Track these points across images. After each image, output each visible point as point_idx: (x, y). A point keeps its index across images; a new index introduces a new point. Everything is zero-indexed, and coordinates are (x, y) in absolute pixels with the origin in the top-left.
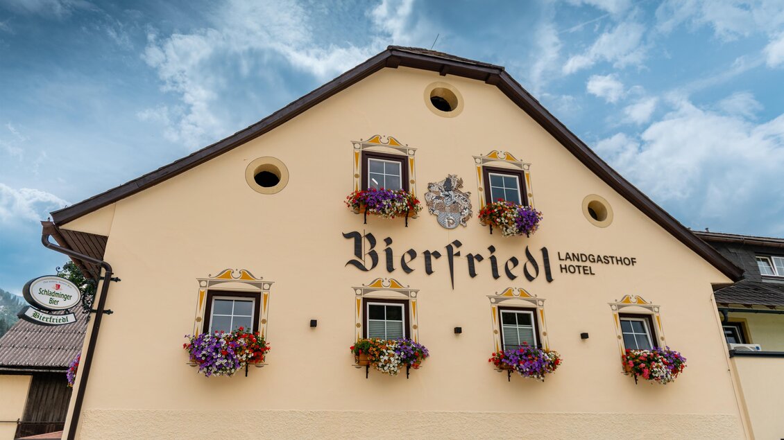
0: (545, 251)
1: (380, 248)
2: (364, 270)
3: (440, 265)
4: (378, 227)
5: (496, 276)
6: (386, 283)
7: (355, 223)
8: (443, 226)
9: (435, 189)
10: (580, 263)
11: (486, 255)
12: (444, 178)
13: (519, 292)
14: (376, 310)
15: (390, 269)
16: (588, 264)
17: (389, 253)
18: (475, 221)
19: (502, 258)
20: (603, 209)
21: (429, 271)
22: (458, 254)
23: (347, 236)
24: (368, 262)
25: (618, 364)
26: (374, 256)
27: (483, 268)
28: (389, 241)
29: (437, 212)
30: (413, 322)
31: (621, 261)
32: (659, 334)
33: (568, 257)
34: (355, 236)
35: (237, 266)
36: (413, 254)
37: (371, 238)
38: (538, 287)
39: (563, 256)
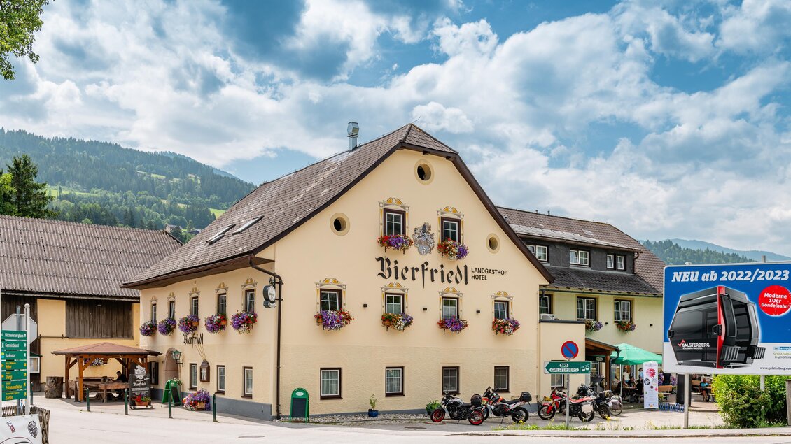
0: (466, 267)
1: (392, 266)
2: (386, 278)
3: (418, 275)
4: (392, 254)
5: (443, 281)
6: (395, 285)
7: (380, 252)
8: (420, 253)
9: (418, 231)
10: (481, 274)
11: (439, 269)
12: (422, 225)
13: (452, 288)
14: (391, 299)
15: (397, 278)
16: (485, 274)
17: (396, 268)
18: (435, 250)
19: (446, 272)
20: (496, 241)
21: (414, 279)
22: (427, 269)
23: (378, 260)
24: (387, 273)
25: (491, 325)
26: (389, 270)
27: (437, 276)
28: (396, 262)
29: (418, 245)
30: (406, 305)
31: (500, 272)
32: (511, 311)
33: (476, 271)
34: (380, 259)
35: (331, 276)
36: (406, 269)
37: (388, 260)
38: (461, 287)
39: (474, 270)
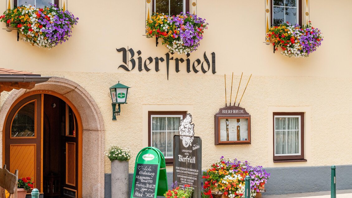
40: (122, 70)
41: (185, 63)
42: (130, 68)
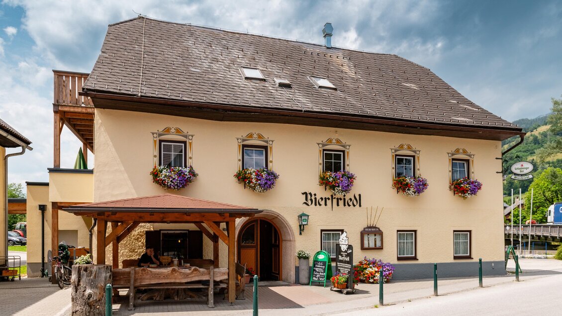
40: (305, 205)
41: (343, 200)
42: (310, 204)
